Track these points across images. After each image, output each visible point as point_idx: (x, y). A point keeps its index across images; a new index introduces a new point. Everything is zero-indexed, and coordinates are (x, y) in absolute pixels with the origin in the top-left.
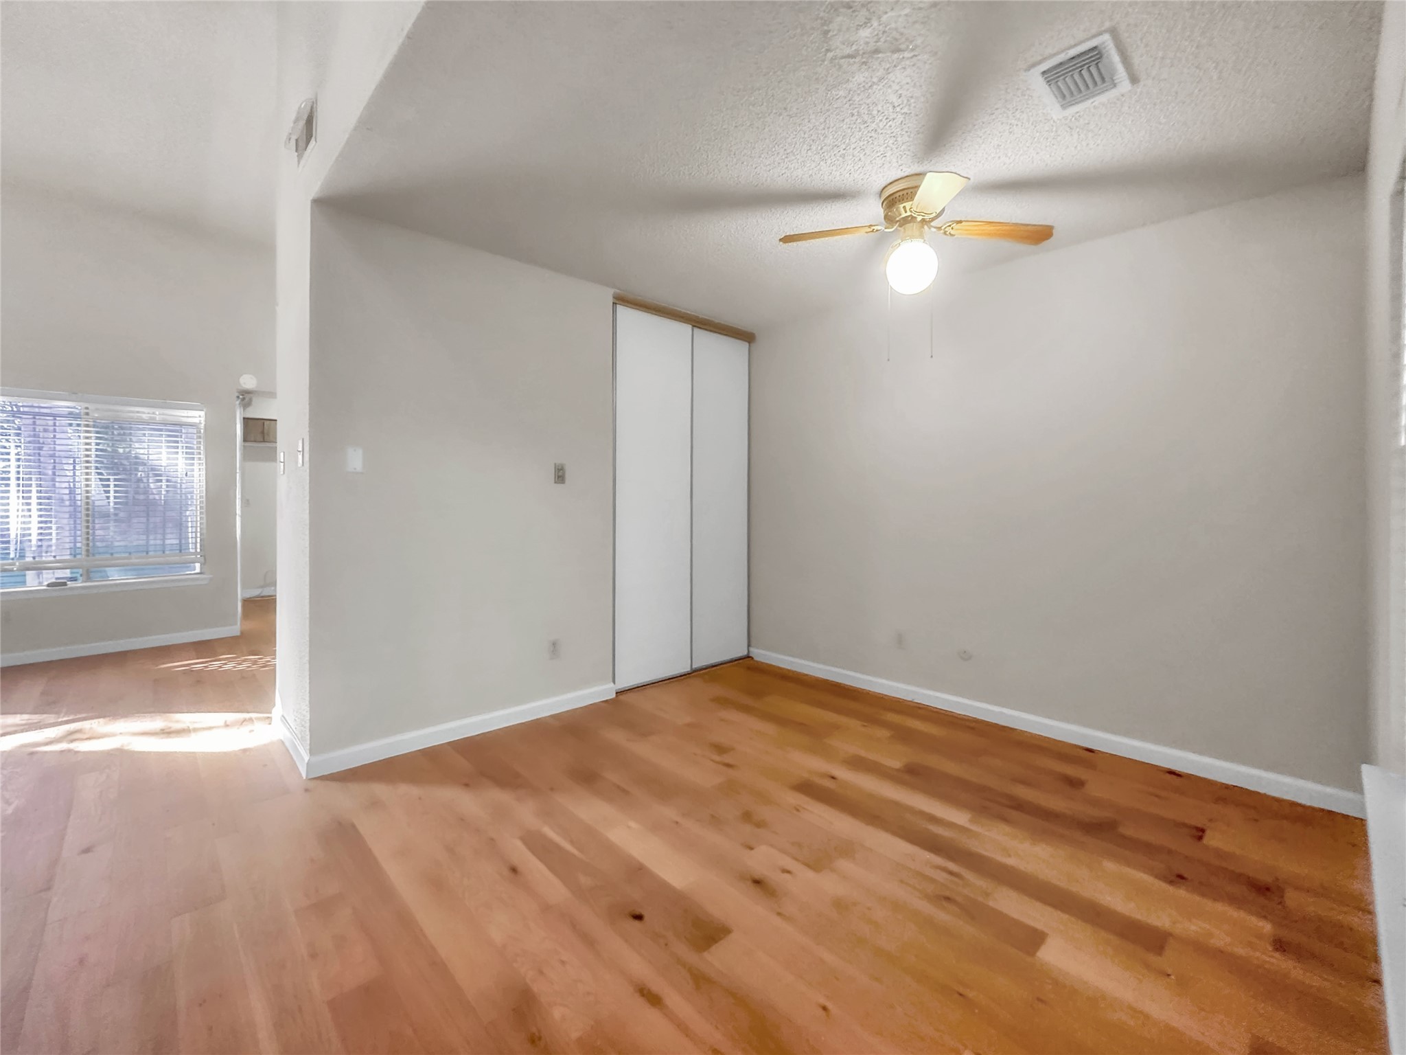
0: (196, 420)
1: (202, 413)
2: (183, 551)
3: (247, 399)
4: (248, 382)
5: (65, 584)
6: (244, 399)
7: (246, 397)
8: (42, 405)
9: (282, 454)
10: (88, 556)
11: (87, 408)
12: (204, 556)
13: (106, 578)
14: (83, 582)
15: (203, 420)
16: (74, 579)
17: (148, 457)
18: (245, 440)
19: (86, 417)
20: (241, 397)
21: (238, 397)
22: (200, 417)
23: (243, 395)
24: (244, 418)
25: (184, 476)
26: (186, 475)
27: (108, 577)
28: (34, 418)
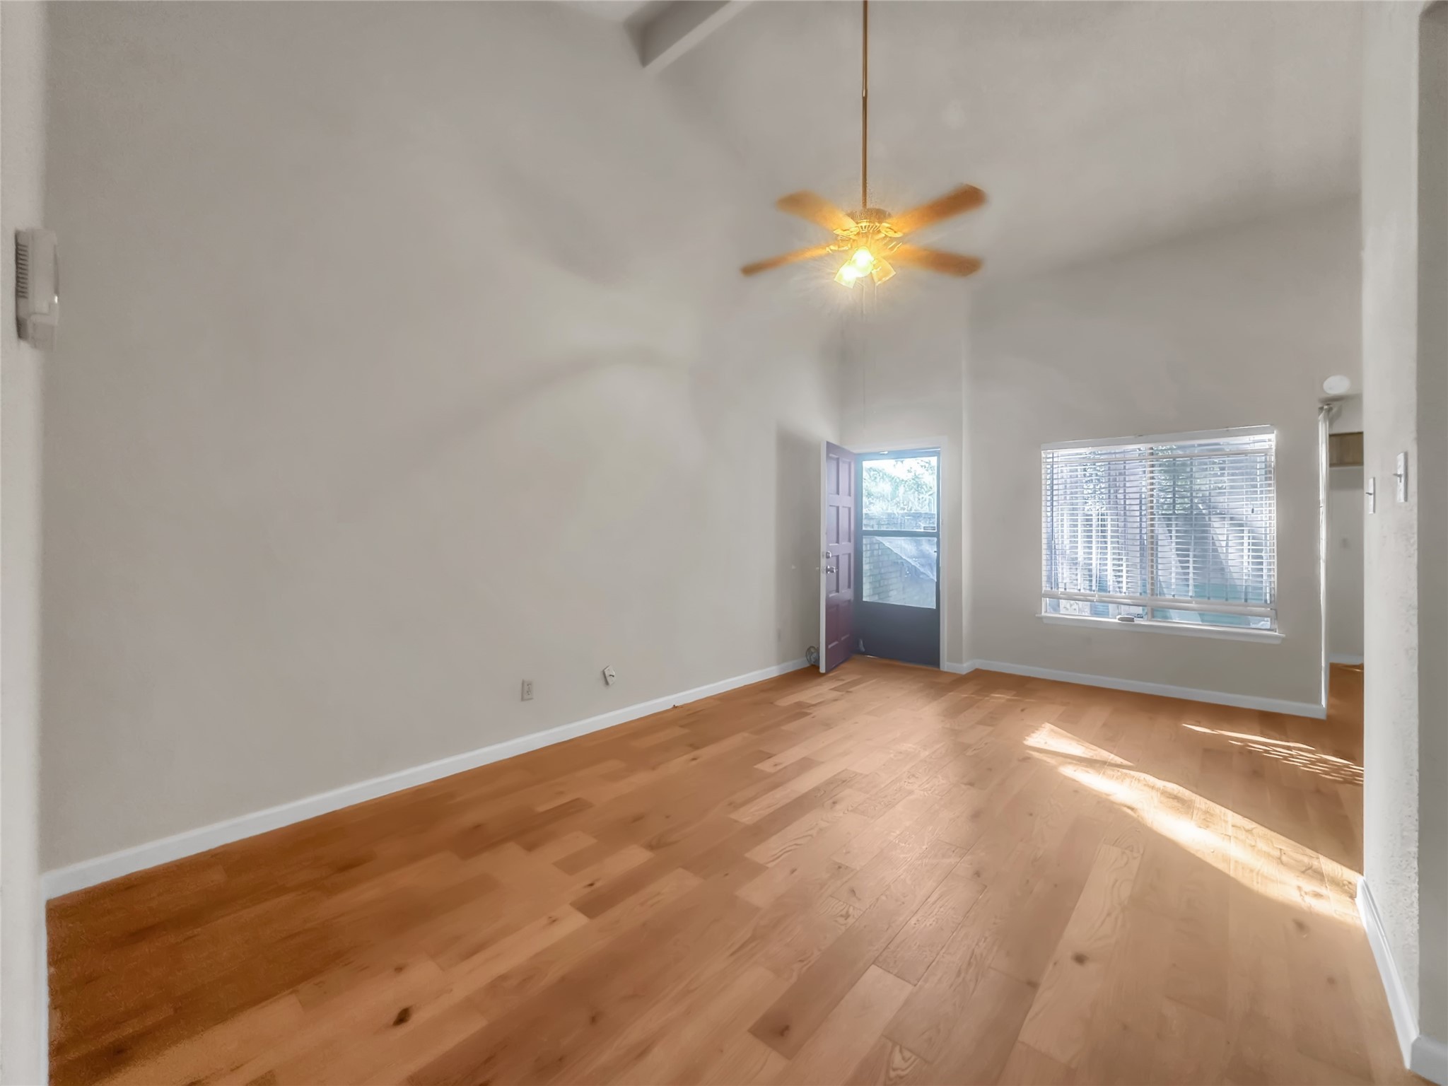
0: (1266, 446)
1: (1272, 437)
2: (1249, 601)
3: (1335, 410)
4: (1336, 385)
5: (1132, 620)
6: (1330, 410)
7: (1333, 406)
8: (1117, 451)
9: (1371, 481)
10: (1152, 595)
11: (1152, 449)
12: (1275, 610)
13: (1165, 618)
14: (1148, 620)
15: (1273, 444)
16: (1140, 616)
17: (1210, 493)
18: (1332, 464)
19: (1152, 457)
20: (1326, 407)
21: (1321, 409)
22: (1270, 440)
23: (1328, 405)
24: (1331, 436)
25: (1250, 513)
26: (1253, 511)
27: (1171, 618)
28: (1109, 464)
